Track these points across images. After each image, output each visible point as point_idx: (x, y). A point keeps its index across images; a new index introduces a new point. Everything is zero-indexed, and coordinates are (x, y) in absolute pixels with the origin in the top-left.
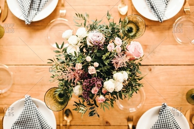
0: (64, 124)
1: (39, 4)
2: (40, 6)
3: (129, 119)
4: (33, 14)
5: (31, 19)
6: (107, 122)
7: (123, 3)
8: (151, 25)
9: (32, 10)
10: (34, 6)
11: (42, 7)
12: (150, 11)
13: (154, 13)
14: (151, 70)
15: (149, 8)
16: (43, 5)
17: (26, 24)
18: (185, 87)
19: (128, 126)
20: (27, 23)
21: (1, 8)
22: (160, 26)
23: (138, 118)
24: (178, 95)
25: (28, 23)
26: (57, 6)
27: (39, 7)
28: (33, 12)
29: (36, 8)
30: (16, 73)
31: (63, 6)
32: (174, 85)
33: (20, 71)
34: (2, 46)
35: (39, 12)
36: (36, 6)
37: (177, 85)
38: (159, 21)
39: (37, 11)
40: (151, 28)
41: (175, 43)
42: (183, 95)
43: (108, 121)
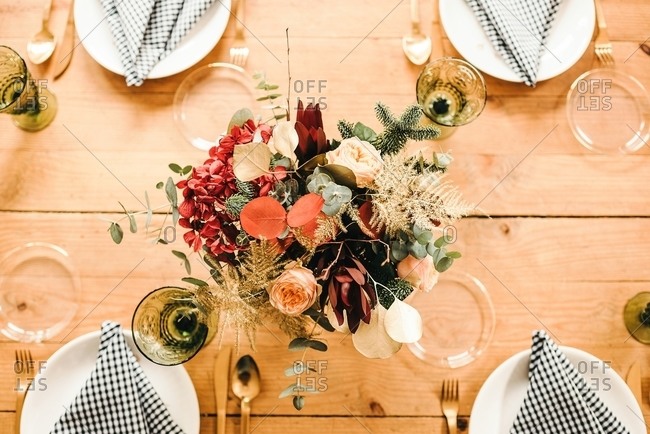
0: (231, 412)
1: (170, 28)
2: (173, 34)
3: (446, 395)
4: (151, 58)
5: (146, 72)
6: (373, 405)
7: (416, 31)
8: (503, 96)
9: (149, 46)
10: (153, 36)
11: (178, 39)
12: (497, 55)
13: (508, 61)
14: (507, 231)
15: (494, 46)
16: (183, 33)
17: (129, 84)
18: (618, 285)
19: (444, 417)
20: (131, 81)
21: (55, 39)
22: (528, 99)
23: (475, 390)
24: (598, 313)
25: (134, 81)
26: (223, 37)
27: (169, 37)
28: (151, 52)
29: (160, 40)
30: (82, 237)
31: (240, 36)
32: (583, 281)
33: (97, 232)
34: (47, 151)
35: (168, 52)
36: (159, 35)
37: (590, 281)
38: (524, 82)
39: (162, 50)
40: (501, 104)
41: (578, 150)
42: (614, 312)
43: (378, 399)
